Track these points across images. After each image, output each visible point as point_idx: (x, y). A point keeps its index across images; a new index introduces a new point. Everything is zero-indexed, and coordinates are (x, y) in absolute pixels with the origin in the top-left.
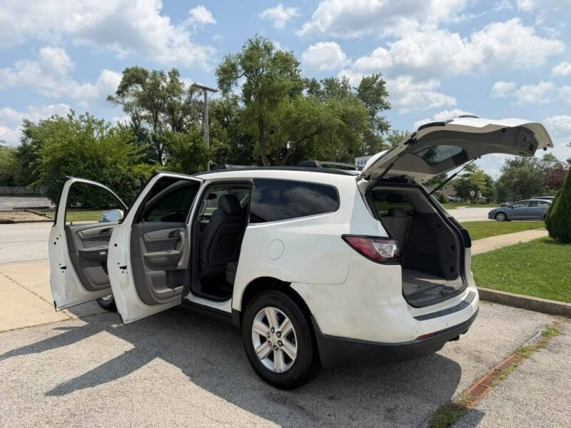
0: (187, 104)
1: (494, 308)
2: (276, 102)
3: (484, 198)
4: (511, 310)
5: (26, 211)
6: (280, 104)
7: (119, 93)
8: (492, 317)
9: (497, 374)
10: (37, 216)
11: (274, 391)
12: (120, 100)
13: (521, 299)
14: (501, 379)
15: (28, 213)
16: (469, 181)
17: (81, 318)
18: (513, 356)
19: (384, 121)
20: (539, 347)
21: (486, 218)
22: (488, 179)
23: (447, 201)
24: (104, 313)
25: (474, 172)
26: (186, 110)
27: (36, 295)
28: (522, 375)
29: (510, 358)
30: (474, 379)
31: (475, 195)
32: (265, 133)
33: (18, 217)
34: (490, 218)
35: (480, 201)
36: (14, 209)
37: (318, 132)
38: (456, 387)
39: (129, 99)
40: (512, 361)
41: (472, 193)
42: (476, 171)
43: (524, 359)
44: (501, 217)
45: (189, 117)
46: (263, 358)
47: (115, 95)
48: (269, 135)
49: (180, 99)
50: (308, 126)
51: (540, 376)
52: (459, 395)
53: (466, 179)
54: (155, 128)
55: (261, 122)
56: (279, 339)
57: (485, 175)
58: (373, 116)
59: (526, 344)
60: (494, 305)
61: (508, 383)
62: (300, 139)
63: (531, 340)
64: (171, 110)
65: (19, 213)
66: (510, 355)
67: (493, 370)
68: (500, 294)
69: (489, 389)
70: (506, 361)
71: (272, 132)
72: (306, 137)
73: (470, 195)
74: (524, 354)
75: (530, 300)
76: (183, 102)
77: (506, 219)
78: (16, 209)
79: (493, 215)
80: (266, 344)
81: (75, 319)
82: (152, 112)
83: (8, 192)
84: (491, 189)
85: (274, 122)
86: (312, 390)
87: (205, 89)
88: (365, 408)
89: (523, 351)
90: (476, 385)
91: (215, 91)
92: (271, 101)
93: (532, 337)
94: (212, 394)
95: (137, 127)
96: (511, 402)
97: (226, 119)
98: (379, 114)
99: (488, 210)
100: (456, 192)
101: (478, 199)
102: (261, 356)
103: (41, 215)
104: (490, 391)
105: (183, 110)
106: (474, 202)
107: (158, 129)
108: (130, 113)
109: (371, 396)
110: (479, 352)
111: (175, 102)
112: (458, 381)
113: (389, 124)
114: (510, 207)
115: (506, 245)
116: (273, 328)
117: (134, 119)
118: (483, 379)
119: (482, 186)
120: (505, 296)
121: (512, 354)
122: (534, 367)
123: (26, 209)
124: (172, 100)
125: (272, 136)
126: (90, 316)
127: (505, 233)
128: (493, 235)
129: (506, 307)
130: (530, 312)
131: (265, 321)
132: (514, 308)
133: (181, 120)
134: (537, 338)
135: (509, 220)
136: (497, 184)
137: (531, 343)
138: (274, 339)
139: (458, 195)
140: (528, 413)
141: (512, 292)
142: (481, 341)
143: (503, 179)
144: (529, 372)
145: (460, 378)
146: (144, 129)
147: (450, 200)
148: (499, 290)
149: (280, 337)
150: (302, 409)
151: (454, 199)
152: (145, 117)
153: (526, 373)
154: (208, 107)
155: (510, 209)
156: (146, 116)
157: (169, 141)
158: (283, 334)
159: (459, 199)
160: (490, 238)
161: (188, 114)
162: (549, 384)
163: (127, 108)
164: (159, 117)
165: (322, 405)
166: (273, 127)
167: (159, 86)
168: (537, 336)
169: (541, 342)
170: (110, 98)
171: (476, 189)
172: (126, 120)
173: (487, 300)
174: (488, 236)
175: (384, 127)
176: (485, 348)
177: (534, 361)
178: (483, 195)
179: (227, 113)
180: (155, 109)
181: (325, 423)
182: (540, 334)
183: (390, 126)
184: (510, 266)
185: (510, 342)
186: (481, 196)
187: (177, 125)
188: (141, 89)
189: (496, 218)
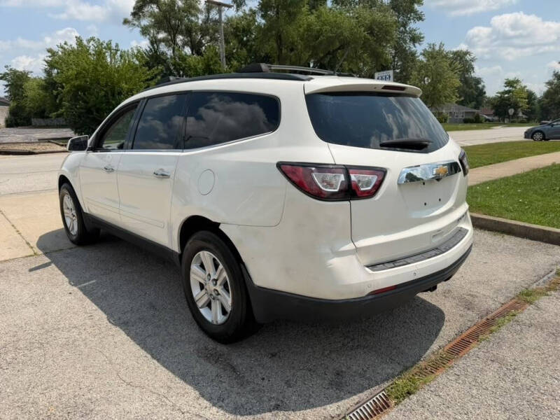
0: (205, 23)
1: (505, 241)
2: (295, 14)
3: (524, 116)
4: (525, 243)
5: (49, 142)
6: (299, 16)
7: (134, 14)
8: (500, 252)
9: (488, 324)
10: (59, 146)
11: (211, 344)
12: (136, 23)
13: (539, 230)
14: (491, 332)
15: (50, 144)
16: (508, 99)
17: (46, 254)
18: (513, 301)
19: (418, 32)
20: (550, 289)
21: (522, 138)
22: (530, 96)
23: (483, 121)
24: (70, 249)
25: (515, 88)
26: (204, 31)
27: (15, 228)
28: (519, 328)
29: (511, 303)
30: (457, 332)
31: (514, 114)
32: (284, 51)
33: (39, 148)
34: (525, 137)
35: (519, 120)
36: (39, 140)
37: (342, 47)
38: (432, 342)
39: (145, 22)
40: (512, 307)
41: (511, 111)
42: (518, 87)
43: (527, 305)
44: (538, 136)
45: (208, 38)
46: (201, 308)
47: (130, 18)
48: (289, 53)
49: (198, 18)
50: (330, 41)
51: (542, 329)
52: (433, 353)
53: (506, 95)
54: (173, 52)
55: (279, 38)
56: (215, 288)
57: (527, 91)
58: (405, 28)
59: (534, 286)
60: (506, 237)
61: (499, 338)
62: (322, 55)
63: (541, 281)
64: (189, 32)
65: (42, 144)
66: (511, 300)
67: (484, 320)
68: (515, 225)
69: (472, 345)
70: (504, 307)
71: (292, 50)
72: (329, 53)
73: (508, 113)
74: (528, 298)
75: (549, 232)
76: (200, 22)
77: (544, 138)
78: (41, 140)
79: (529, 135)
80: (204, 291)
81: (39, 255)
82: (170, 34)
83: (44, 124)
84: (533, 107)
85: (292, 37)
86: (256, 343)
87: (220, 5)
88: (310, 370)
89: (528, 295)
90: (459, 339)
91: (229, 6)
92: (290, 14)
93: (544, 276)
94: (138, 347)
95: (156, 52)
96: (496, 365)
97: (245, 39)
98: (412, 25)
99: (525, 129)
100: (493, 111)
101: (518, 118)
102: (200, 304)
103: (62, 145)
104: (474, 349)
105: (201, 31)
106: (513, 121)
107: (177, 53)
108: (148, 36)
109: (323, 353)
110: (472, 296)
111: (192, 21)
112: (436, 335)
113: (422, 36)
114: (549, 125)
115: (536, 167)
116: (209, 275)
117: (152, 43)
118: (470, 330)
119: (523, 103)
120: (521, 226)
121: (514, 298)
122: (537, 316)
123: (49, 140)
124: (189, 19)
125: (292, 54)
126: (56, 251)
127: (539, 154)
128: (525, 156)
129: (519, 239)
130: (547, 245)
131: (202, 266)
132: (528, 241)
133: (200, 42)
134: (549, 278)
135: (548, 140)
136: (540, 101)
137: (541, 285)
138: (210, 286)
139: (495, 114)
140: (514, 381)
141: (530, 223)
142: (479, 282)
143: (547, 94)
144: (528, 322)
145: (439, 330)
146: (163, 53)
147: (487, 120)
148: (515, 219)
149: (216, 284)
150: (234, 369)
151: (490, 118)
152: (163, 40)
153: (524, 324)
154: (223, 24)
155: (550, 127)
156: (164, 38)
157: (184, 65)
158: (219, 283)
159: (496, 118)
160: (520, 160)
161: (206, 35)
162: (551, 340)
163: (145, 31)
164: (178, 40)
165: (259, 365)
166: (293, 43)
167: (175, 6)
168: (549, 275)
169: (553, 283)
170: (126, 22)
171: (516, 106)
172: (145, 44)
173: (498, 231)
174: (518, 158)
175: (416, 39)
176: (481, 291)
177: (539, 309)
178: (523, 114)
179: (246, 31)
180: (173, 31)
181: (253, 390)
182: (554, 272)
183: (423, 38)
184: (536, 191)
185: (515, 282)
186: (521, 114)
187: (196, 48)
188: (156, 10)
189: (532, 138)
